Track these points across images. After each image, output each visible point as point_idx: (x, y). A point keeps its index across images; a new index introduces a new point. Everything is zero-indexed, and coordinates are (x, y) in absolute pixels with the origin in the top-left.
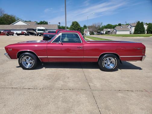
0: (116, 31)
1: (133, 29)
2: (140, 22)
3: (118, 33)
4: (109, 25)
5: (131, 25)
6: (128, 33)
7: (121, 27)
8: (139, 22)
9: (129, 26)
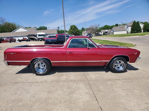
0: (114, 32)
1: (130, 29)
2: (136, 22)
5: (127, 25)
7: (118, 28)
8: (135, 21)
9: (126, 26)
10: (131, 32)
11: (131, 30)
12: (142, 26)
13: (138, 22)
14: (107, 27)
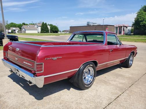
0: (25, 30)
1: (39, 29)
2: (45, 23)
3: (27, 32)
5: (37, 25)
6: (36, 32)
7: (28, 27)
8: (43, 22)
10: (41, 32)
11: (41, 30)
12: (49, 27)
14: (13, 25)
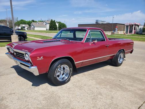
0: (34, 27)
1: (48, 26)
2: (53, 20)
3: (36, 29)
4: (22, 20)
7: (37, 24)
9: (45, 23)
10: (50, 30)
11: (50, 28)
13: (54, 21)
14: (23, 22)
